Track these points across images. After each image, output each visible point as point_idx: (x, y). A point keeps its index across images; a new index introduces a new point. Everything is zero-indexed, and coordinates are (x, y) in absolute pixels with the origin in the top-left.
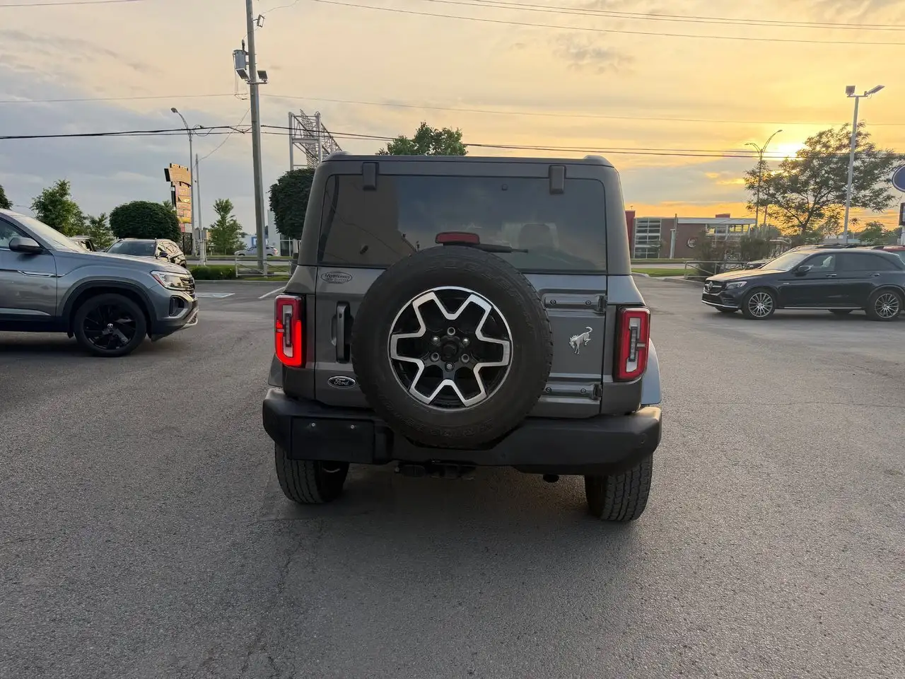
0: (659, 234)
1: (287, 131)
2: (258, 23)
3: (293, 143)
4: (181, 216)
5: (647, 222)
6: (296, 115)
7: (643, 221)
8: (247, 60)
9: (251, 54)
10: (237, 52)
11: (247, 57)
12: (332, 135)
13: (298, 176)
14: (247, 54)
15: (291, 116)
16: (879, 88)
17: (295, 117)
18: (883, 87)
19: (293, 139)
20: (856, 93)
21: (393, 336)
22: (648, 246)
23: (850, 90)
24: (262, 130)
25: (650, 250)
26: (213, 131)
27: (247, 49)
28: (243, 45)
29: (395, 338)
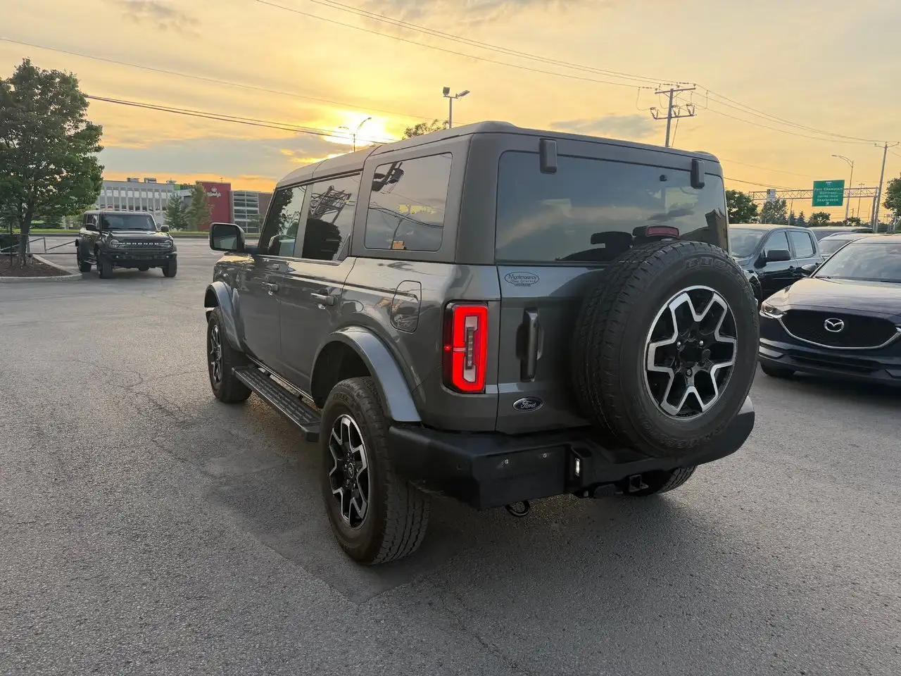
0: (257, 209)
5: (244, 195)
7: (240, 194)
16: (466, 93)
18: (469, 92)
20: (451, 94)
21: (651, 345)
22: (248, 220)
23: (446, 91)
25: (250, 224)
29: (653, 346)
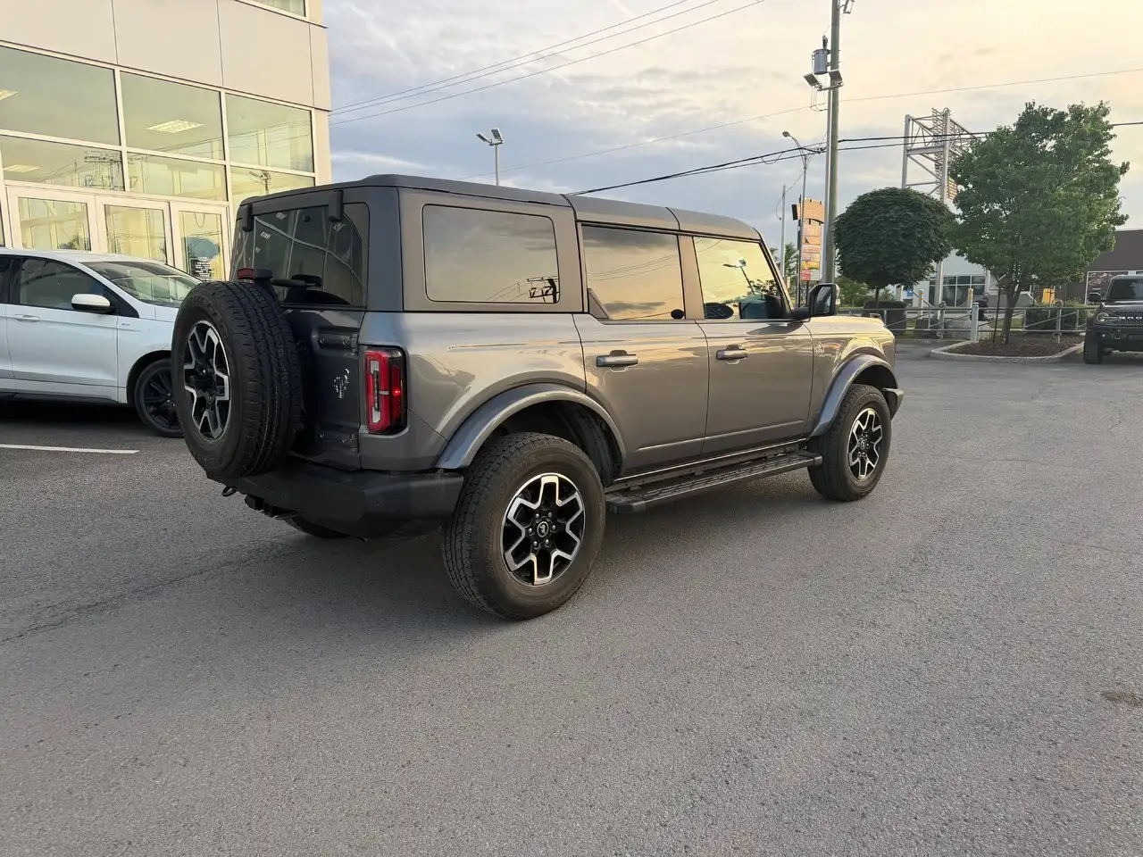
1: (902, 141)
2: (845, 10)
3: (908, 155)
4: (807, 261)
6: (915, 117)
8: (829, 60)
9: (835, 51)
10: (817, 52)
11: (829, 56)
12: (977, 136)
13: (869, 201)
14: (829, 52)
15: (909, 119)
17: (913, 120)
19: (908, 151)
24: (840, 145)
26: (783, 156)
27: (829, 47)
28: (825, 42)
29: (184, 369)
